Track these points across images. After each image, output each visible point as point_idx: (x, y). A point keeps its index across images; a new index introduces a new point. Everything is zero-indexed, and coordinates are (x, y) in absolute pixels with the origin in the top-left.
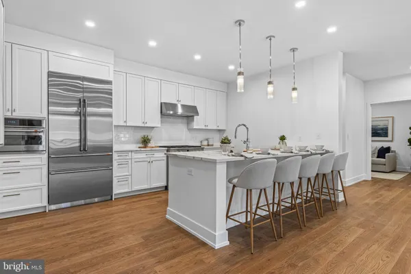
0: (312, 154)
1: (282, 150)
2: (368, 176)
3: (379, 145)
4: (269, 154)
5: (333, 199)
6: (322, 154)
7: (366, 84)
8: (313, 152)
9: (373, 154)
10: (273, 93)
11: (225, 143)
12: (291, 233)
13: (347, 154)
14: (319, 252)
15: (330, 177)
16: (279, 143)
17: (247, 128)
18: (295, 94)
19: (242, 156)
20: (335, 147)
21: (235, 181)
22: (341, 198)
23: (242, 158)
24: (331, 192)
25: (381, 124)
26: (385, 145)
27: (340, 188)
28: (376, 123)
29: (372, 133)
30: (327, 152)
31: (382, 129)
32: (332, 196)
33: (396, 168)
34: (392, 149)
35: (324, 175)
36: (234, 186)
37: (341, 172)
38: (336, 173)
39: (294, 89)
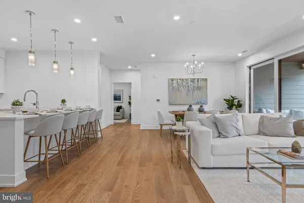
0: (84, 111)
1: (65, 109)
2: (112, 122)
3: (117, 105)
4: (57, 112)
5: (96, 137)
6: (90, 111)
7: (111, 71)
8: (85, 109)
9: (114, 110)
10: (58, 69)
11: (17, 105)
12: (72, 160)
13: (102, 110)
14: (90, 163)
15: (94, 124)
16: (61, 105)
17: (37, 94)
18: (72, 72)
19: (37, 114)
20: (96, 107)
21: (32, 132)
22: (99, 136)
23: (38, 116)
24: (95, 132)
25: (118, 94)
26: (120, 105)
27: (99, 129)
28: (116, 93)
29: (114, 98)
30: (92, 109)
31: (118, 96)
32: (95, 134)
33: (124, 116)
34: (123, 107)
35: (91, 123)
36: (30, 137)
37: (100, 120)
38: (97, 121)
39: (72, 69)
